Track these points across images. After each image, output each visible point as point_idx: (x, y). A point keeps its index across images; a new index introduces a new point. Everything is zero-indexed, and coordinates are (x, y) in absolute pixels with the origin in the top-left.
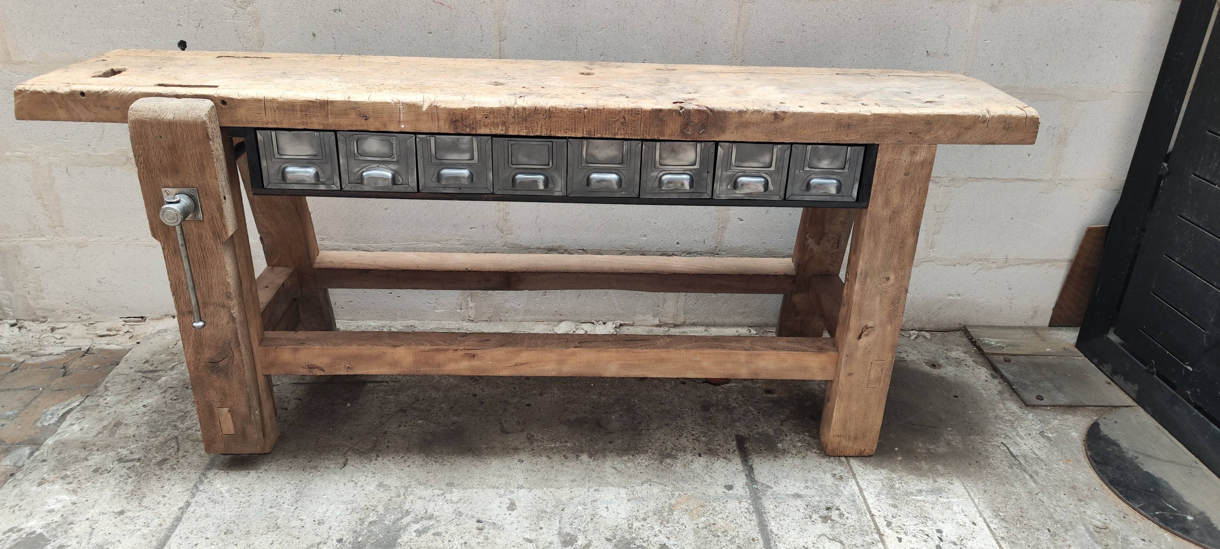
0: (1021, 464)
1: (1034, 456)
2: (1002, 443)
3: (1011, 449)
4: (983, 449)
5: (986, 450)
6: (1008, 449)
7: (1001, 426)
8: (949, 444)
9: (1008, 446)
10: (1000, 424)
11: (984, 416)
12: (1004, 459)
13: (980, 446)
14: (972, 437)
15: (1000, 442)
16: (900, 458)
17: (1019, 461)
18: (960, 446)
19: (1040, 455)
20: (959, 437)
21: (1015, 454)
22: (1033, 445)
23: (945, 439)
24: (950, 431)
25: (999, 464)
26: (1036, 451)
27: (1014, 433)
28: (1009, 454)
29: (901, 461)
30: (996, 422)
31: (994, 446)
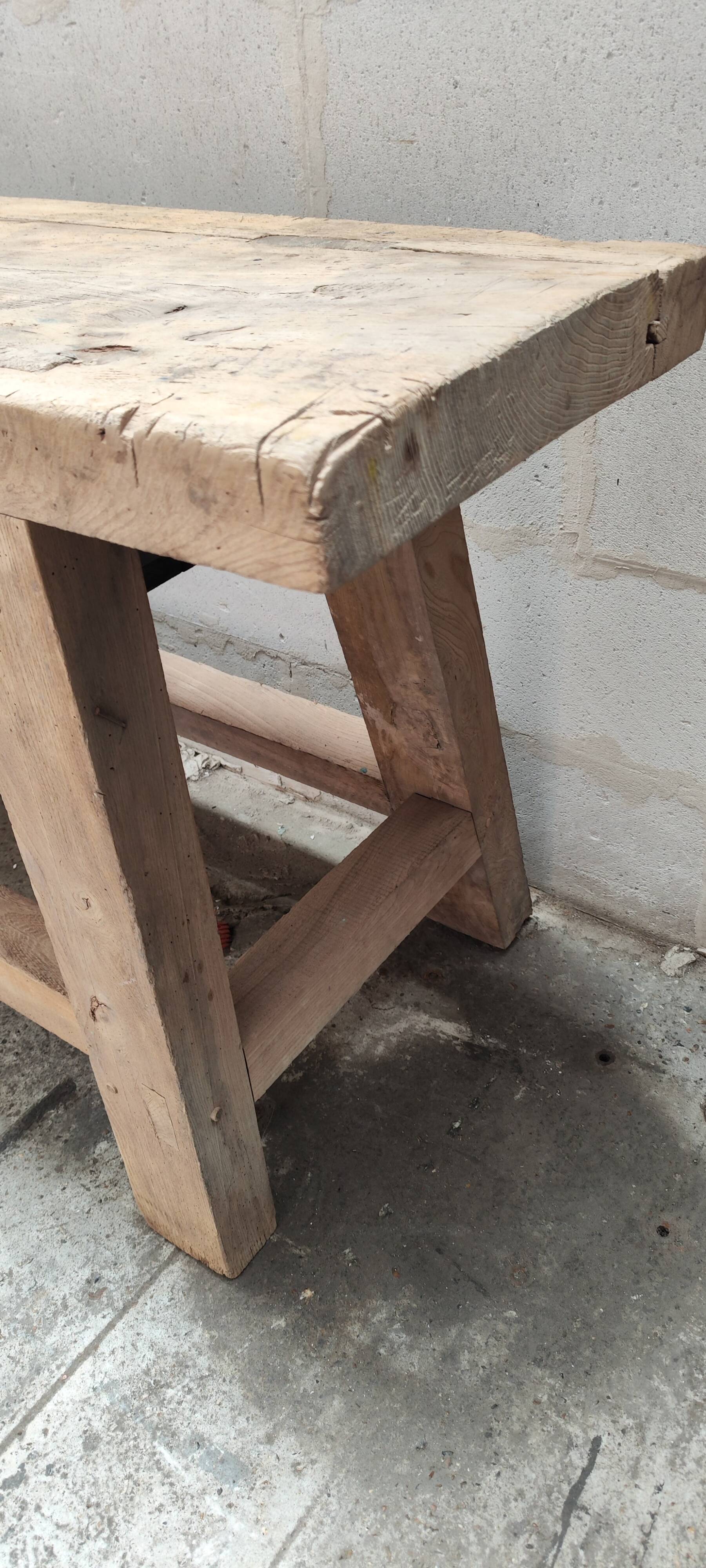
0: (558, 1539)
1: (634, 1539)
2: (597, 1441)
3: (594, 1478)
4: (517, 1427)
5: (521, 1437)
6: (586, 1472)
7: (664, 1388)
8: (450, 1356)
9: (599, 1459)
10: (669, 1381)
11: (658, 1330)
12: (530, 1495)
13: (519, 1411)
14: (539, 1372)
15: (592, 1435)
16: (280, 1323)
17: (566, 1525)
18: (471, 1380)
19: (655, 1551)
20: (505, 1351)
21: (585, 1498)
22: (678, 1508)
23: (460, 1334)
24: (508, 1322)
25: (495, 1501)
26: (661, 1536)
27: (672, 1435)
28: (566, 1488)
29: (271, 1333)
30: (665, 1369)
31: (559, 1431)
